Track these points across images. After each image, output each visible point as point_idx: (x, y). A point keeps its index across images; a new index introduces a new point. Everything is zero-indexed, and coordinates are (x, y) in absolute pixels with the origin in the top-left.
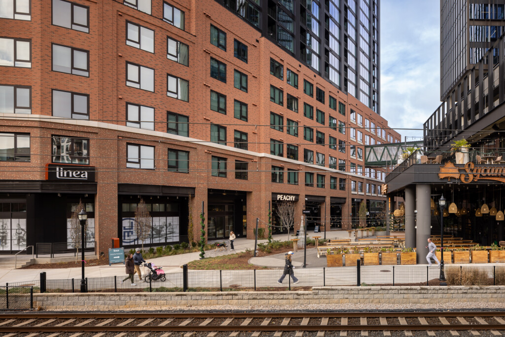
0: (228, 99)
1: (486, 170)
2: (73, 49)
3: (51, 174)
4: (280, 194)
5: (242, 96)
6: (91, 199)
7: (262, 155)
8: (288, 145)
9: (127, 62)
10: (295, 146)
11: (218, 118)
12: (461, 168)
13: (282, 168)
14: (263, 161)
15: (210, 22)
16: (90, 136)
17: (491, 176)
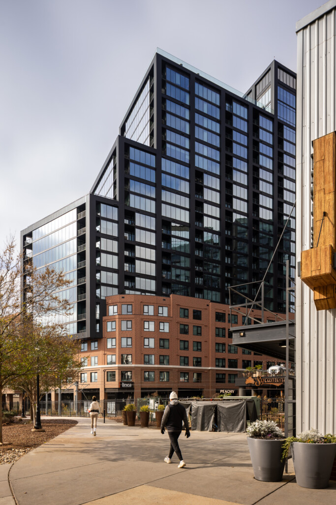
0: (189, 342)
1: (266, 380)
2: (127, 338)
3: (121, 386)
4: (222, 389)
5: (198, 339)
6: (132, 395)
7: (210, 368)
8: (229, 360)
9: (144, 338)
10: (235, 360)
11: (184, 353)
12: (255, 379)
13: (225, 374)
14: (211, 371)
15: (179, 307)
16: (132, 370)
17: (269, 382)
